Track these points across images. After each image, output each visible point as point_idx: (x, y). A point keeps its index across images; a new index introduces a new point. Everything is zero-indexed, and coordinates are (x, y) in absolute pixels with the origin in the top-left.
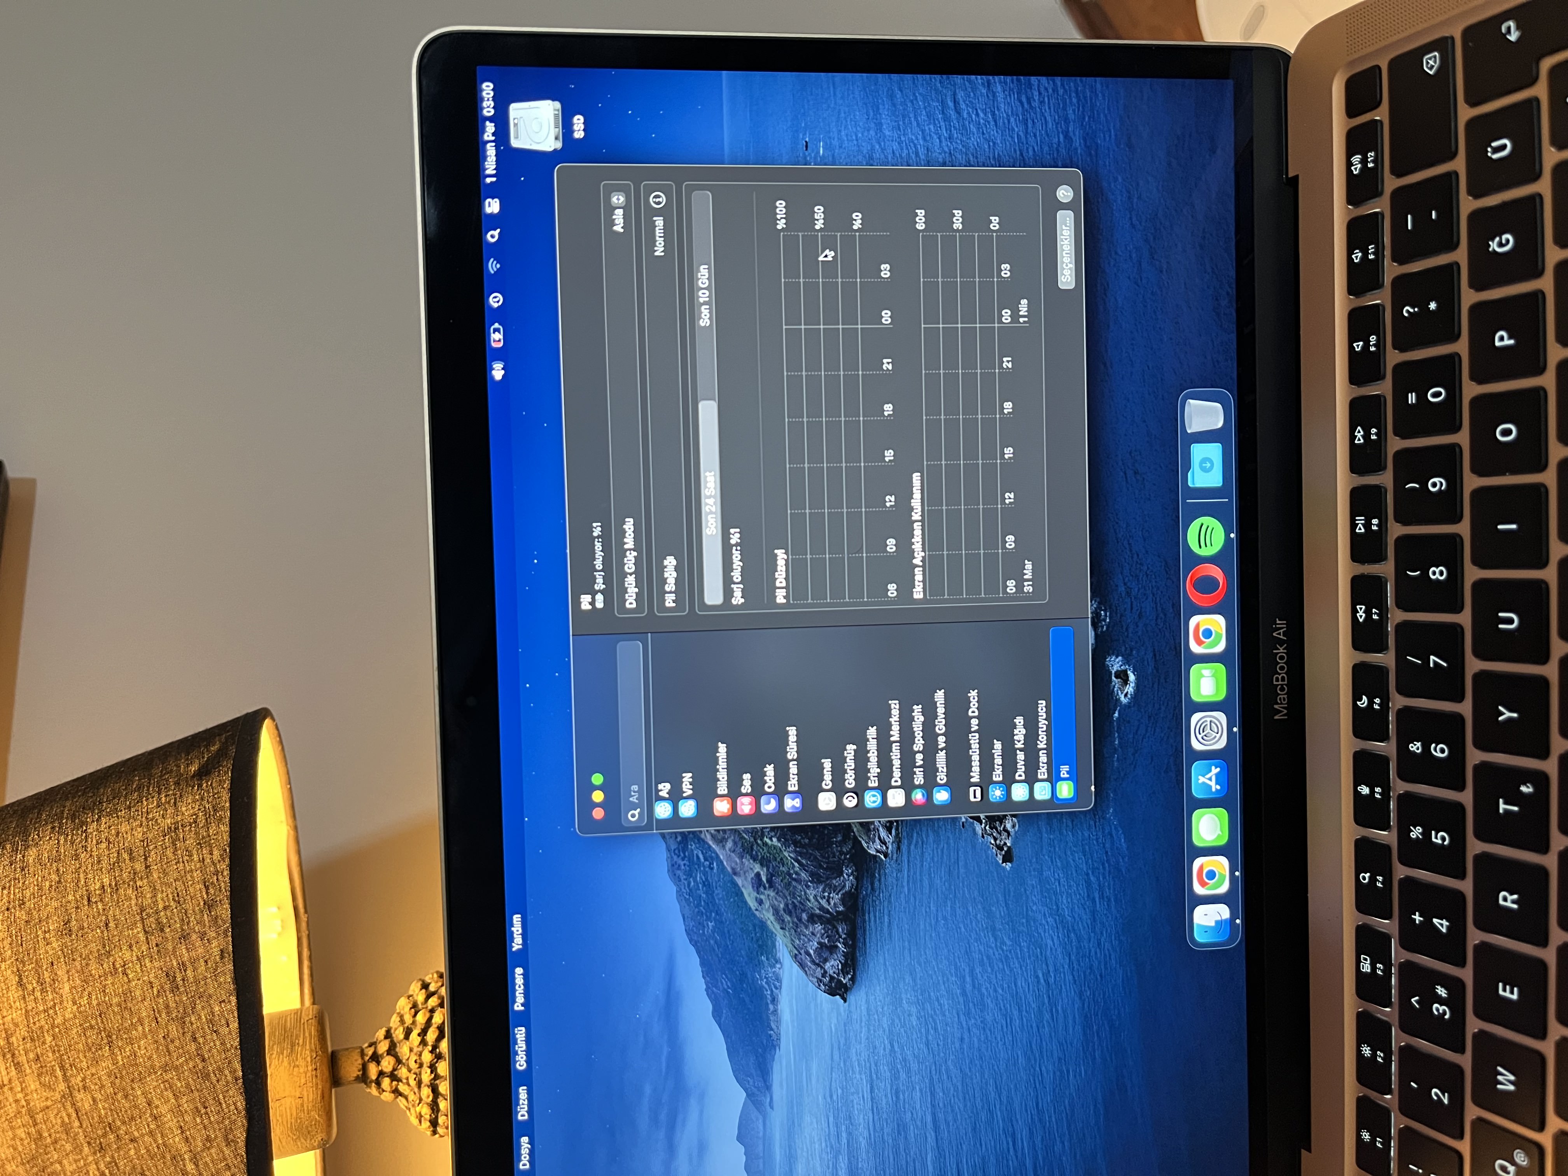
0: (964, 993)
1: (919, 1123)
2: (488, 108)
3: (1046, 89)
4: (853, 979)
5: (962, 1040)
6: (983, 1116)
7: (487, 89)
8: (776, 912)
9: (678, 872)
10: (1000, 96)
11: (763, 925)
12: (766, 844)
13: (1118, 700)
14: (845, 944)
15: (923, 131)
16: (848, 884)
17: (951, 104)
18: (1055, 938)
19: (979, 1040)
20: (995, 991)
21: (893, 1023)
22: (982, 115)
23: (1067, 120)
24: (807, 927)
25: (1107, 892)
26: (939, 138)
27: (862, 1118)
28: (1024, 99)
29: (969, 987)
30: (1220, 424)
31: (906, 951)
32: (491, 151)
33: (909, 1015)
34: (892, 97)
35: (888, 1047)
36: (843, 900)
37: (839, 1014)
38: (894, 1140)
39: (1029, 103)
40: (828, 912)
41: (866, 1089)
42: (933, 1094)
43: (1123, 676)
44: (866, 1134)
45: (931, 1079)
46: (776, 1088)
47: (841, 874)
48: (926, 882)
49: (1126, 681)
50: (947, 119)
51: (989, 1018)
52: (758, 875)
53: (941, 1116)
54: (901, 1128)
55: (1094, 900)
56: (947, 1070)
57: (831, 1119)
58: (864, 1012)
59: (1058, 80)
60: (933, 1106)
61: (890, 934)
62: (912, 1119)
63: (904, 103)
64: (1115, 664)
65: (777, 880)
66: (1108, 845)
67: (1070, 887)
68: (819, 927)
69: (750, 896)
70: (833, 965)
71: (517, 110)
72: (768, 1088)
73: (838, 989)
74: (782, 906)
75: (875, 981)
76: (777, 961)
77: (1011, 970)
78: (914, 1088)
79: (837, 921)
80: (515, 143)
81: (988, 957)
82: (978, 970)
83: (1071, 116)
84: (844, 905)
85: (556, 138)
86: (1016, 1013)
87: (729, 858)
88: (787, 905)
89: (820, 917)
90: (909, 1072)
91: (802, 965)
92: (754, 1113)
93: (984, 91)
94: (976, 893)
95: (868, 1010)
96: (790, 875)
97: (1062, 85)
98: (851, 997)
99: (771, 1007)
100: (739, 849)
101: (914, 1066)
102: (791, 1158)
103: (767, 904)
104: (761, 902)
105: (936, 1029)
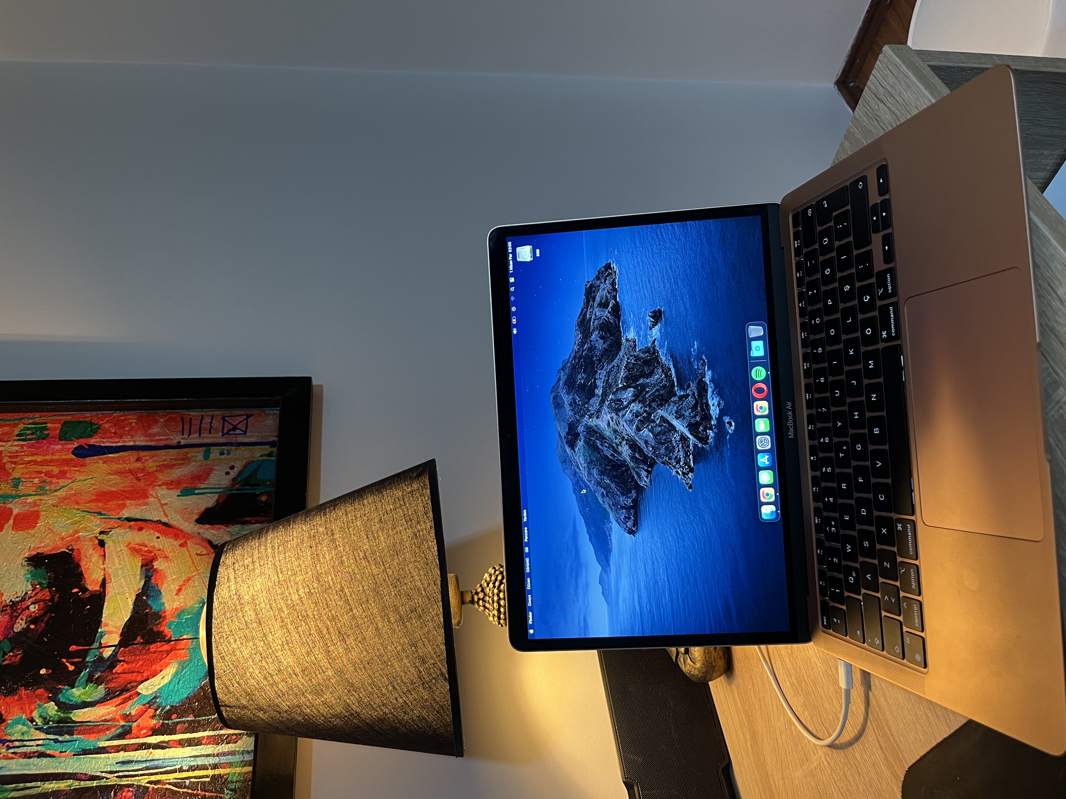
0: (677, 535)
1: (662, 580)
2: (510, 250)
3: (693, 225)
4: (637, 529)
5: (677, 552)
6: (686, 579)
7: (510, 244)
8: (609, 505)
9: (576, 491)
10: (676, 229)
11: (605, 510)
12: (605, 482)
13: (728, 432)
14: (634, 516)
15: (650, 243)
16: (634, 496)
17: (659, 233)
18: (709, 516)
19: (683, 552)
20: (688, 534)
21: (651, 545)
22: (670, 236)
23: (700, 235)
24: (620, 511)
25: (728, 500)
26: (656, 245)
27: (642, 578)
28: (685, 229)
29: (678, 533)
30: (762, 334)
31: (655, 520)
32: (511, 263)
33: (657, 542)
34: (639, 233)
35: (650, 553)
36: (632, 502)
37: (632, 541)
38: (654, 586)
39: (687, 230)
40: (627, 505)
41: (643, 568)
42: (667, 571)
43: (730, 423)
44: (644, 583)
45: (666, 565)
46: (611, 566)
47: (631, 492)
48: (661, 496)
49: (731, 425)
50: (658, 238)
51: (686, 544)
52: (603, 492)
53: (670, 578)
54: (656, 582)
55: (723, 503)
56: (672, 562)
57: (631, 578)
58: (641, 541)
59: (697, 222)
60: (667, 575)
61: (649, 513)
62: (660, 579)
63: (643, 235)
64: (726, 419)
65: (609, 494)
66: (727, 484)
67: (713, 498)
68: (624, 511)
69: (600, 499)
70: (630, 524)
71: (519, 249)
72: (609, 566)
73: (631, 532)
74: (611, 503)
75: (645, 530)
76: (610, 522)
77: (693, 527)
78: (660, 568)
79: (631, 508)
80: (518, 260)
81: (685, 523)
82: (681, 527)
83: (702, 232)
84: (632, 503)
85: (531, 257)
86: (696, 543)
87: (593, 487)
88: (613, 503)
89: (624, 507)
90: (658, 562)
91: (619, 524)
92: (604, 574)
93: (671, 228)
94: (679, 500)
95: (643, 540)
96: (614, 493)
97: (698, 224)
98: (636, 535)
99: (609, 538)
100: (596, 484)
101: (660, 560)
102: (617, 591)
103: (606, 502)
104: (604, 502)
105: (667, 548)
